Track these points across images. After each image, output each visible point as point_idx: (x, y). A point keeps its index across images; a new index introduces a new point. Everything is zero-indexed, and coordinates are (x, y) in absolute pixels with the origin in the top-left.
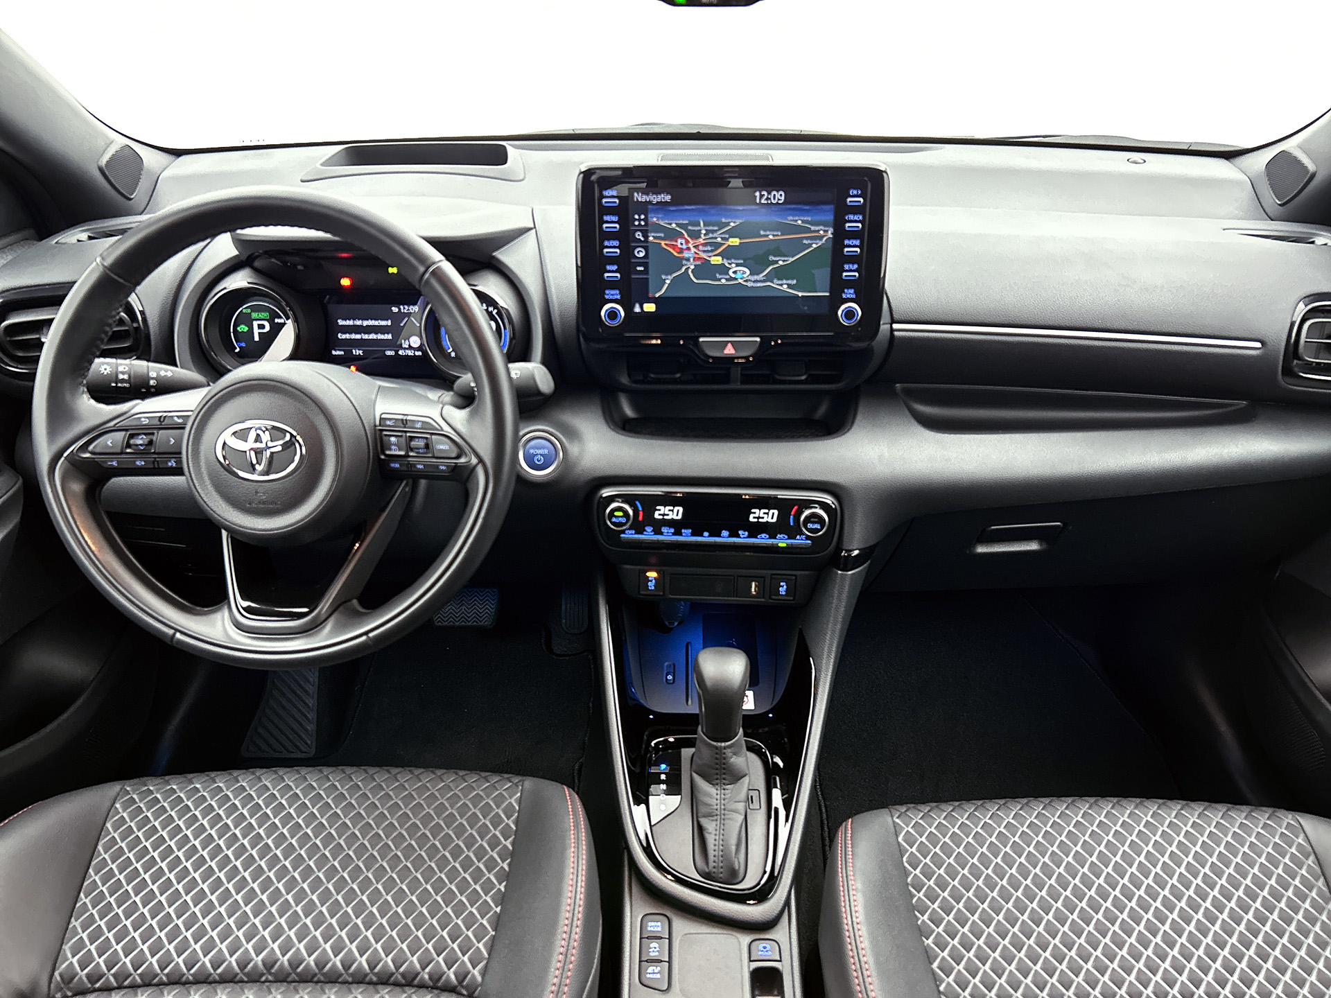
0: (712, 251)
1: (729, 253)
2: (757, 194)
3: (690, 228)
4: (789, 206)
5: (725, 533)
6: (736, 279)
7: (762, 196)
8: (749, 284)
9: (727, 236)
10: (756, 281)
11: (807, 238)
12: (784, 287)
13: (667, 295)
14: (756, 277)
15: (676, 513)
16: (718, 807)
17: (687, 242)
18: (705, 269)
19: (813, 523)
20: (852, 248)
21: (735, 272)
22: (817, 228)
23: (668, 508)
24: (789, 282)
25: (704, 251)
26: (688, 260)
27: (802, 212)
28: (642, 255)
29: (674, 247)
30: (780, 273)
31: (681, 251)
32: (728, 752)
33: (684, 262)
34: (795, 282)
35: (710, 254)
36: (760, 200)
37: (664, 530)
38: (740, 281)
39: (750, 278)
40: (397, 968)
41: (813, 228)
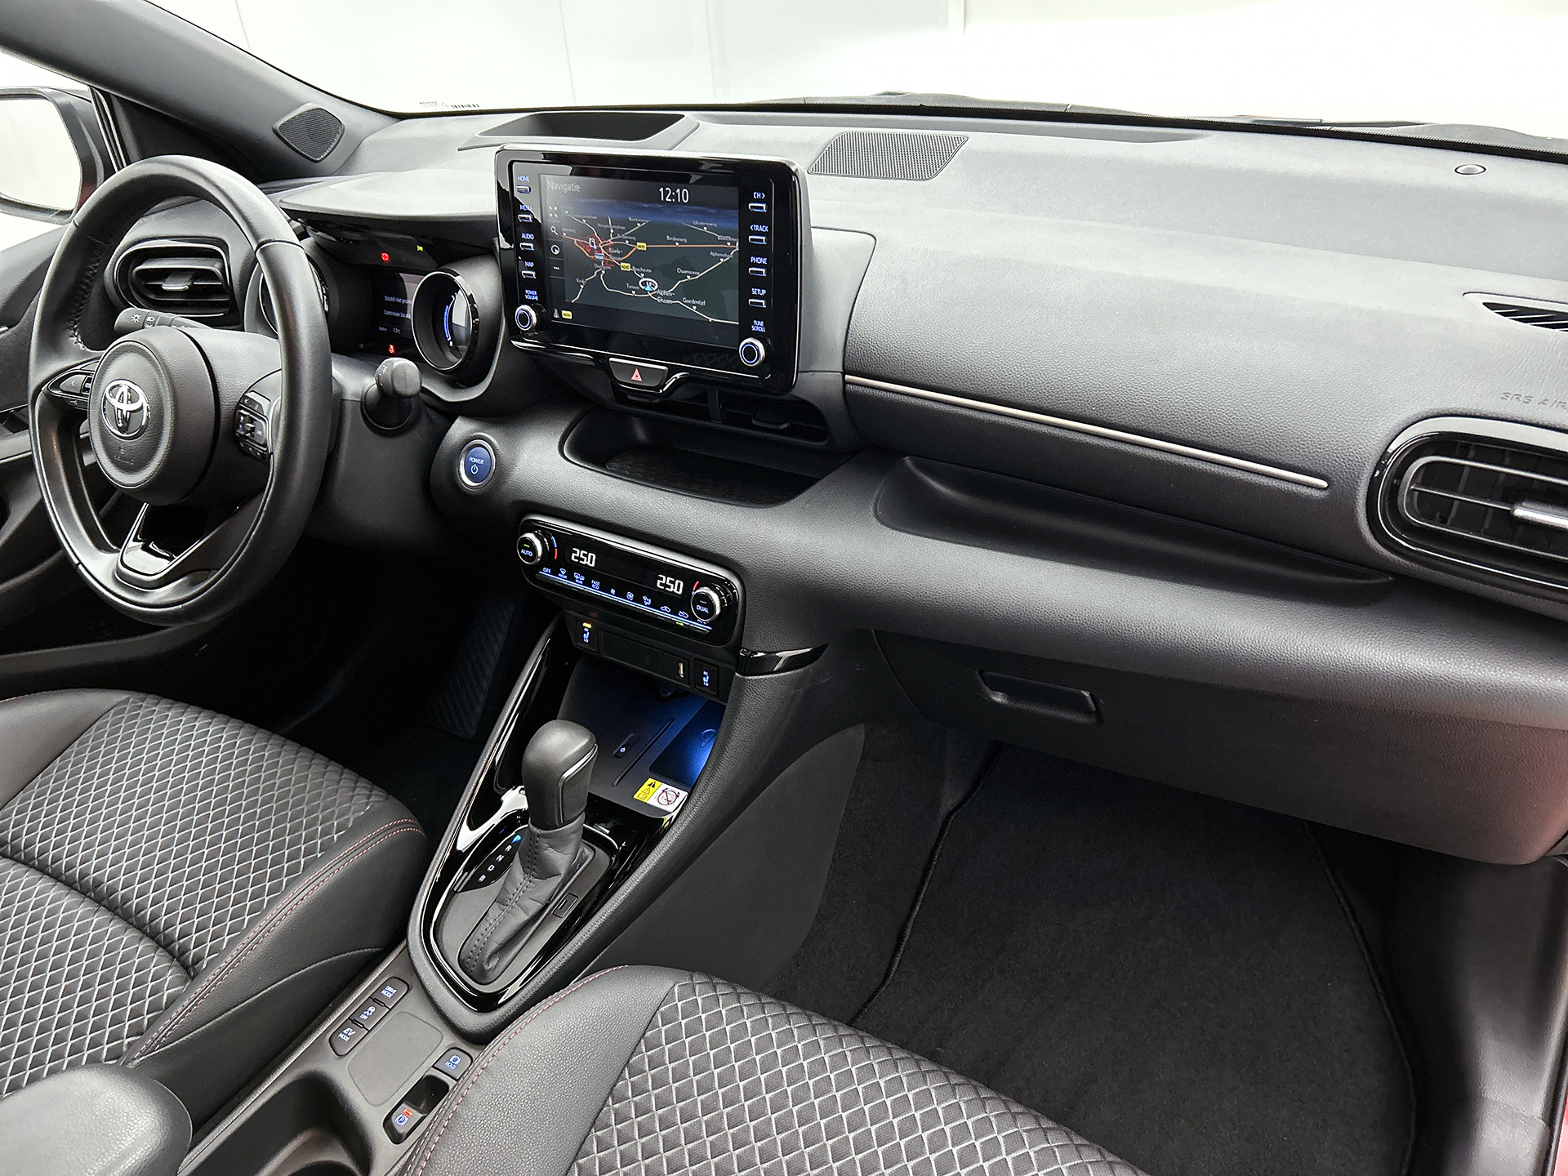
0: (621, 255)
1: (637, 259)
2: (662, 190)
3: (599, 225)
4: (693, 208)
5: (630, 595)
6: (646, 292)
7: (666, 193)
8: (660, 300)
9: (634, 239)
10: (665, 297)
11: (714, 250)
12: (693, 307)
13: (580, 302)
14: (665, 293)
15: (590, 560)
16: (514, 897)
17: (597, 243)
18: (615, 277)
19: (703, 605)
20: (759, 266)
21: (644, 284)
22: (724, 238)
23: (582, 552)
24: (699, 302)
25: (614, 255)
26: (599, 262)
27: (706, 216)
28: (557, 252)
29: (586, 246)
30: (689, 291)
31: (592, 252)
32: (544, 843)
33: (596, 266)
34: (704, 303)
35: (620, 259)
36: (665, 198)
37: (577, 576)
38: (650, 294)
39: (658, 292)
40: (165, 929)
41: (719, 237)
